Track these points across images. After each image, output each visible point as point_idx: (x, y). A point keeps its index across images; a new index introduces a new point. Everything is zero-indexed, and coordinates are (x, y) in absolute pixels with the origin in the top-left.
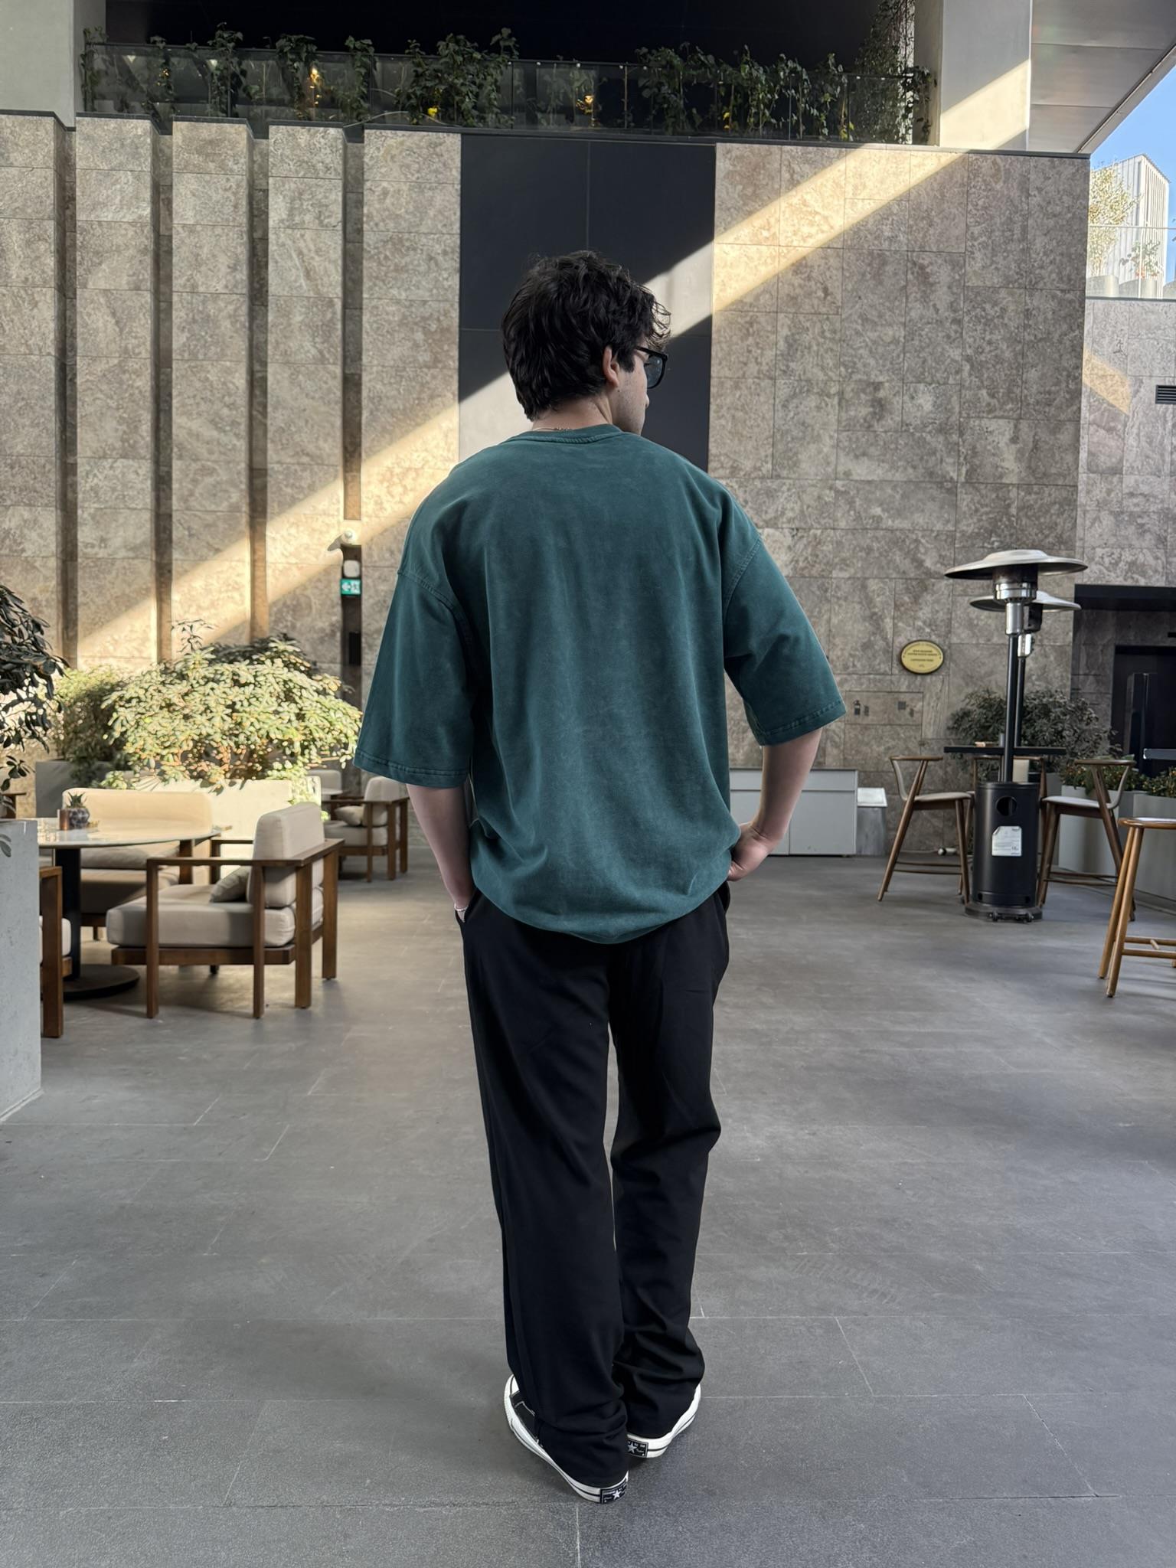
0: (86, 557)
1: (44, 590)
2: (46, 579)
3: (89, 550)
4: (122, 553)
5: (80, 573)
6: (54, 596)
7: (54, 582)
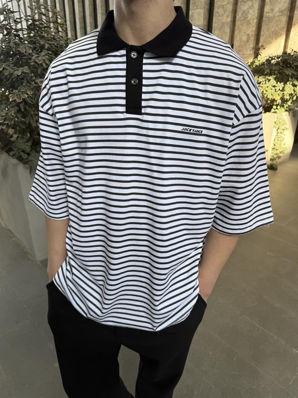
0: (266, 17)
1: (251, 31)
2: (253, 27)
3: (267, 14)
4: (278, 14)
5: (263, 23)
6: (254, 33)
7: (254, 28)
